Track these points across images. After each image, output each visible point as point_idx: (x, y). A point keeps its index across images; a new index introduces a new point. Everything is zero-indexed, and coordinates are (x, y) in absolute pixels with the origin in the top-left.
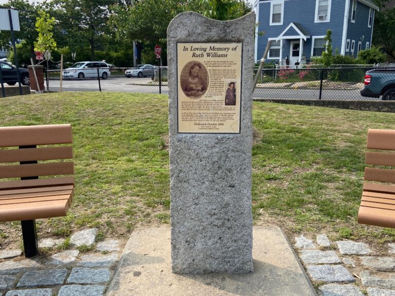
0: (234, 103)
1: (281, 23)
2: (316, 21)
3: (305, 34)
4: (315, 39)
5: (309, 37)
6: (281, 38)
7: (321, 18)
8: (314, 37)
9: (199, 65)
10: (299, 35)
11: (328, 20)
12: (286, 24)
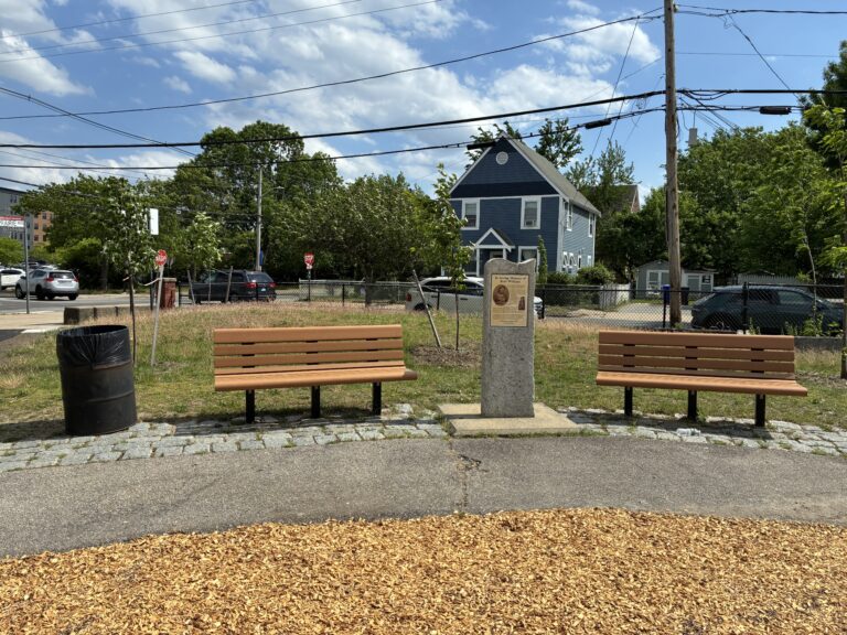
0: (523, 309)
1: (477, 228)
2: (523, 227)
3: (509, 244)
4: (523, 251)
5: (514, 247)
6: (477, 246)
7: (529, 223)
8: (520, 248)
9: (504, 287)
10: (501, 244)
11: (538, 226)
12: (483, 229)
